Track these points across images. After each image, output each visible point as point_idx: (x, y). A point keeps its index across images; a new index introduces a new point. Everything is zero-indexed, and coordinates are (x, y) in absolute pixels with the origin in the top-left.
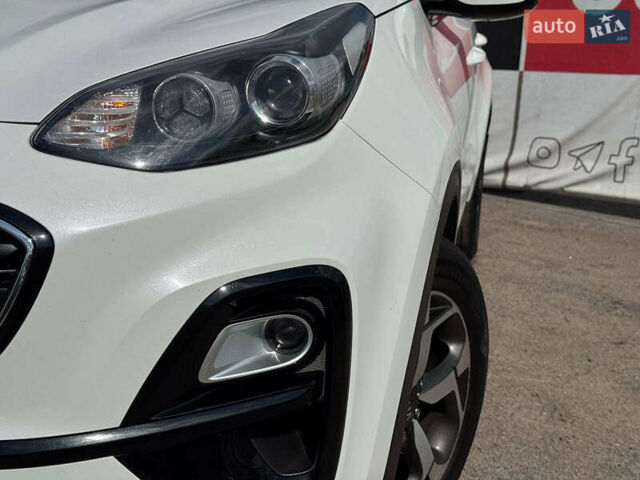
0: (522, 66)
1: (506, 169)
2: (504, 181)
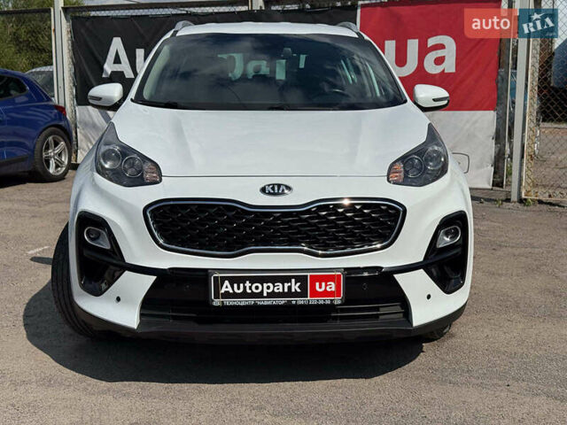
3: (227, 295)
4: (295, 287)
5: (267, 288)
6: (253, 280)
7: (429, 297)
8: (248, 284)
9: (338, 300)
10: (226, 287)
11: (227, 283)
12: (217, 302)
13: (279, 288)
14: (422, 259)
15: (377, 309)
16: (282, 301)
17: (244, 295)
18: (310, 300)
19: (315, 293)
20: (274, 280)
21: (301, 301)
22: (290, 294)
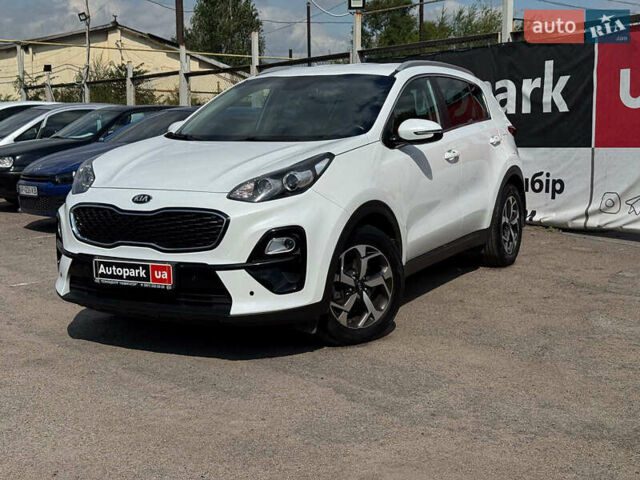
0: (593, 145)
1: (587, 215)
2: (585, 223)
3: (102, 275)
4: (143, 274)
5: (125, 272)
6: (118, 265)
7: (252, 293)
8: (114, 268)
9: (169, 286)
10: (102, 270)
11: (102, 266)
12: (97, 280)
13: (133, 273)
14: (244, 261)
15: (210, 298)
16: (134, 283)
17: (112, 276)
18: (151, 284)
19: (155, 280)
20: (130, 266)
21: (146, 284)
22: (139, 278)
